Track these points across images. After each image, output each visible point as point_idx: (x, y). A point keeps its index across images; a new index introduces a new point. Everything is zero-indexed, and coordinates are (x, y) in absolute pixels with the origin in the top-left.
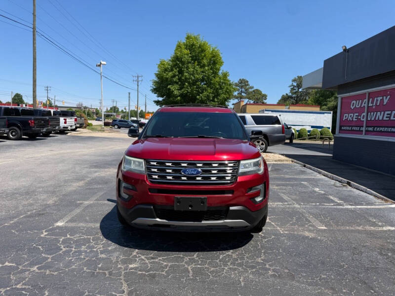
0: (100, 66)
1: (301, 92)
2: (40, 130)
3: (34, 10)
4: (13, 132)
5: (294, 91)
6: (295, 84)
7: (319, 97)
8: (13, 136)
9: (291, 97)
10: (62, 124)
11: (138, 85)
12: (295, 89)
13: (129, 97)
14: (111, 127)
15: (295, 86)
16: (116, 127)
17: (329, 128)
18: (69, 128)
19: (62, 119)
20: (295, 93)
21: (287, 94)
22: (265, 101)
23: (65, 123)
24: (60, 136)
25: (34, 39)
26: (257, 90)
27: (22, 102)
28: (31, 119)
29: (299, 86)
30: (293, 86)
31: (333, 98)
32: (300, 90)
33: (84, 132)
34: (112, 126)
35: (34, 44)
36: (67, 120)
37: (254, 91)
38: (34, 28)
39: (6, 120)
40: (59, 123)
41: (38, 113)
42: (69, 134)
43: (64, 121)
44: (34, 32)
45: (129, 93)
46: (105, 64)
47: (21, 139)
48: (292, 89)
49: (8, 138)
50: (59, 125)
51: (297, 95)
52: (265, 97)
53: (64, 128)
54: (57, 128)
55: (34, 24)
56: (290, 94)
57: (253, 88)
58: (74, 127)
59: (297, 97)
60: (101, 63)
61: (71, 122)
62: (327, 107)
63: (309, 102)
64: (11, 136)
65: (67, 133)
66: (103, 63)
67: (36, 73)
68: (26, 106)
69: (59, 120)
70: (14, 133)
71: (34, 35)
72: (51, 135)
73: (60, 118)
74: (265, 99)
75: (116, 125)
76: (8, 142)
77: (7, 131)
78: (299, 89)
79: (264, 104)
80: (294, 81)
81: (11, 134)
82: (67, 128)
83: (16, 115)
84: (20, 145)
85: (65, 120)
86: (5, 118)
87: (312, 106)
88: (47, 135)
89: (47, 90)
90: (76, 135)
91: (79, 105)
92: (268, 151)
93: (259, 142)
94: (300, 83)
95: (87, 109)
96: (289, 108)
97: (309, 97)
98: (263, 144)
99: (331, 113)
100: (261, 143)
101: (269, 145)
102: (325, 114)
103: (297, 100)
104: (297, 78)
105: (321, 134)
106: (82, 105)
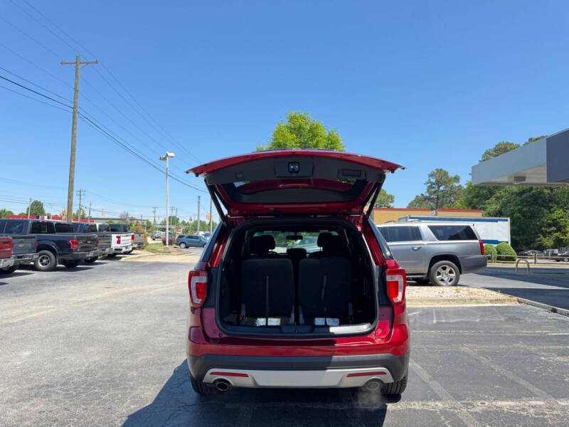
0: (165, 159)
1: (443, 191)
2: (85, 255)
3: (76, 84)
4: (43, 258)
5: (433, 190)
6: (433, 180)
7: (473, 198)
8: (43, 264)
9: (429, 199)
10: (114, 245)
12: (434, 188)
13: (199, 203)
14: (174, 245)
15: (433, 184)
16: (183, 246)
17: (507, 242)
18: (124, 250)
19: (114, 237)
20: (435, 192)
21: (422, 195)
22: (391, 205)
23: (119, 242)
24: (110, 263)
25: (74, 123)
27: (42, 213)
28: (72, 238)
29: (439, 183)
30: (430, 182)
31: (493, 199)
32: (442, 188)
33: (142, 256)
34: (177, 244)
35: (73, 129)
36: (122, 238)
38: (74, 109)
39: (34, 240)
40: (110, 242)
41: (78, 229)
42: (123, 259)
43: (117, 239)
44: (74, 113)
46: (172, 157)
47: (55, 269)
48: (430, 187)
49: (34, 268)
50: (110, 246)
51: (438, 196)
52: (391, 198)
53: (116, 250)
54: (107, 250)
55: (74, 103)
56: (428, 195)
58: (130, 249)
59: (438, 198)
60: (167, 155)
61: (126, 240)
62: (486, 212)
63: (458, 204)
64: (41, 265)
65: (121, 258)
66: (170, 154)
67: (73, 170)
68: (48, 218)
69: (111, 239)
70: (45, 261)
71: (74, 118)
72: (96, 261)
73: (113, 235)
74: (392, 202)
75: (183, 243)
76: (36, 275)
77: (36, 256)
78: (439, 187)
79: (389, 208)
80: (431, 175)
81: (41, 261)
82: (121, 250)
83: (48, 233)
84: (55, 280)
85: (118, 237)
86: (34, 237)
87: (463, 210)
88: (91, 262)
89: (80, 195)
90: (134, 260)
91: (123, 215)
92: (459, 283)
93: (444, 269)
94: (441, 178)
95: (135, 221)
96: (436, 214)
97: (455, 199)
98: (451, 272)
99: (507, 220)
100: (448, 270)
101: (461, 273)
102: (499, 222)
103: (437, 203)
104: (435, 171)
105: (499, 253)
106: (127, 215)
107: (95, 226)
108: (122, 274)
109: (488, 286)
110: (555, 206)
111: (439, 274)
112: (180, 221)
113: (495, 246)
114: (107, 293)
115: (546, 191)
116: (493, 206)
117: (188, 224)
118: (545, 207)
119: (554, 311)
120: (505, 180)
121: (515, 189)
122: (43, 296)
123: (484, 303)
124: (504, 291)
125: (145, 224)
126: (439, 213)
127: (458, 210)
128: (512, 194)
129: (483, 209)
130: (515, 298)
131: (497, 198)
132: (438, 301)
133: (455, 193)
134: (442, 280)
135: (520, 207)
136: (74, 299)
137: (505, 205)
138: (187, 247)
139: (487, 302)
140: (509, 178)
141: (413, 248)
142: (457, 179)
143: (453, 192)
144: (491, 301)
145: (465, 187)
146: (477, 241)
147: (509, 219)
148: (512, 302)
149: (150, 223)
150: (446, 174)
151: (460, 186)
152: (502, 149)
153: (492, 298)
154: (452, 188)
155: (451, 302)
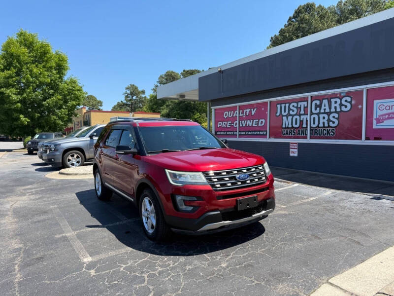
1: (135, 100)
5: (129, 99)
7: (153, 105)
9: (127, 105)
12: (129, 97)
20: (130, 100)
21: (122, 101)
22: (101, 108)
26: (91, 96)
29: (132, 94)
30: (127, 93)
31: (165, 106)
32: (134, 98)
37: (88, 97)
48: (127, 97)
51: (132, 103)
52: (100, 103)
56: (125, 102)
57: (87, 93)
59: (132, 104)
62: (161, 115)
63: (144, 109)
74: (101, 106)
78: (132, 97)
79: (99, 111)
80: (127, 88)
87: (148, 113)
94: (133, 91)
96: (133, 116)
97: (143, 105)
103: (131, 108)
104: (130, 86)
110: (196, 112)
115: (192, 102)
116: (165, 111)
118: (191, 112)
121: (177, 101)
126: (135, 115)
127: (145, 112)
128: (175, 104)
129: (159, 112)
131: (167, 106)
133: (143, 101)
135: (179, 112)
137: (171, 110)
140: (177, 95)
142: (143, 92)
143: (141, 101)
145: (148, 97)
150: (136, 88)
151: (145, 97)
154: (141, 98)
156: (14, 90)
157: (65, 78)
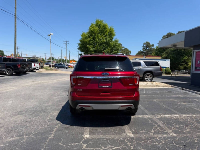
0: (49, 36)
1: (148, 50)
2: (23, 70)
3: (15, 6)
4: (8, 71)
5: (145, 49)
6: (145, 46)
7: (158, 52)
8: (8, 73)
10: (33, 67)
11: (66, 46)
12: (145, 48)
13: (62, 52)
15: (145, 47)
16: (57, 68)
18: (37, 68)
19: (33, 64)
20: (145, 50)
21: (141, 51)
22: (130, 54)
23: (35, 66)
24: (32, 73)
25: (15, 21)
26: (126, 49)
27: (4, 55)
28: (18, 64)
29: (147, 47)
30: (144, 46)
32: (148, 49)
33: (43, 71)
34: (54, 67)
35: (15, 23)
36: (36, 64)
37: (124, 49)
38: (15, 15)
39: (5, 64)
40: (32, 66)
41: (20, 61)
42: (36, 72)
43: (34, 65)
44: (15, 17)
45: (62, 50)
46: (52, 35)
47: (12, 75)
48: (144, 48)
49: (5, 74)
50: (32, 67)
52: (130, 52)
53: (34, 68)
54: (31, 68)
55: (15, 13)
56: (143, 51)
57: (124, 47)
58: (39, 68)
59: (146, 52)
60: (50, 34)
61: (37, 65)
62: (162, 57)
63: (153, 54)
64: (7, 73)
65: (35, 71)
66: (51, 34)
67: (16, 39)
68: (6, 57)
69: (32, 64)
70: (9, 72)
71: (15, 19)
72: (27, 72)
73: (32, 63)
74: (130, 53)
75: (57, 66)
76: (6, 77)
80: (144, 44)
81: (7, 72)
82: (35, 68)
83: (9, 62)
84: (14, 79)
85: (34, 64)
86: (5, 63)
87: (154, 56)
88: (25, 73)
90: (40, 72)
91: (34, 56)
92: (153, 81)
93: (148, 76)
94: (148, 45)
95: (38, 58)
96: (145, 58)
97: (152, 52)
98: (150, 77)
99: (169, 60)
100: (149, 76)
101: (153, 77)
102: (167, 61)
103: (146, 54)
104: (146, 42)
105: (166, 71)
106: (35, 56)
107: (26, 60)
108: (37, 77)
109: (162, 82)
110: (185, 56)
111: (146, 77)
112: (55, 59)
113: (165, 69)
114: (33, 83)
115: (183, 50)
116: (165, 55)
117: (57, 60)
118: (181, 56)
119: (183, 89)
120: (170, 46)
121: (172, 49)
122: (11, 84)
123: (160, 87)
124: (167, 83)
125: (42, 59)
126: (146, 57)
127: (153, 56)
128: (171, 51)
129: (161, 56)
130: (171, 85)
131: (166, 52)
132: (146, 86)
133: (152, 50)
134: (147, 80)
135: (173, 55)
136: (22, 85)
137: (168, 55)
138: (58, 68)
139: (161, 87)
140: (171, 45)
141: (138, 69)
142: (153, 45)
143: (151, 50)
144: (163, 86)
145: (156, 48)
146: (160, 67)
147: (170, 60)
148: (170, 87)
149: (44, 59)
150: (149, 43)
151: (154, 48)
152: (169, 35)
153: (163, 85)
154: (151, 48)
155: (150, 86)
156: (92, 46)
157: (113, 40)
